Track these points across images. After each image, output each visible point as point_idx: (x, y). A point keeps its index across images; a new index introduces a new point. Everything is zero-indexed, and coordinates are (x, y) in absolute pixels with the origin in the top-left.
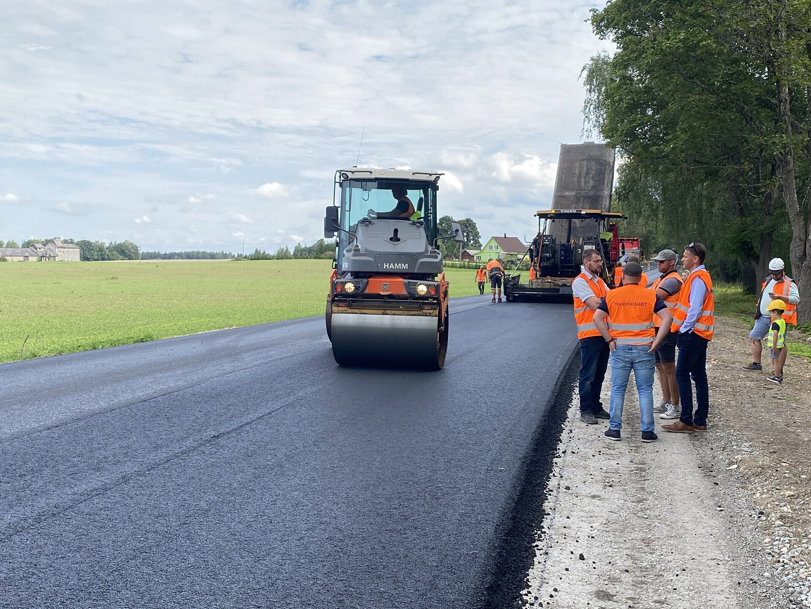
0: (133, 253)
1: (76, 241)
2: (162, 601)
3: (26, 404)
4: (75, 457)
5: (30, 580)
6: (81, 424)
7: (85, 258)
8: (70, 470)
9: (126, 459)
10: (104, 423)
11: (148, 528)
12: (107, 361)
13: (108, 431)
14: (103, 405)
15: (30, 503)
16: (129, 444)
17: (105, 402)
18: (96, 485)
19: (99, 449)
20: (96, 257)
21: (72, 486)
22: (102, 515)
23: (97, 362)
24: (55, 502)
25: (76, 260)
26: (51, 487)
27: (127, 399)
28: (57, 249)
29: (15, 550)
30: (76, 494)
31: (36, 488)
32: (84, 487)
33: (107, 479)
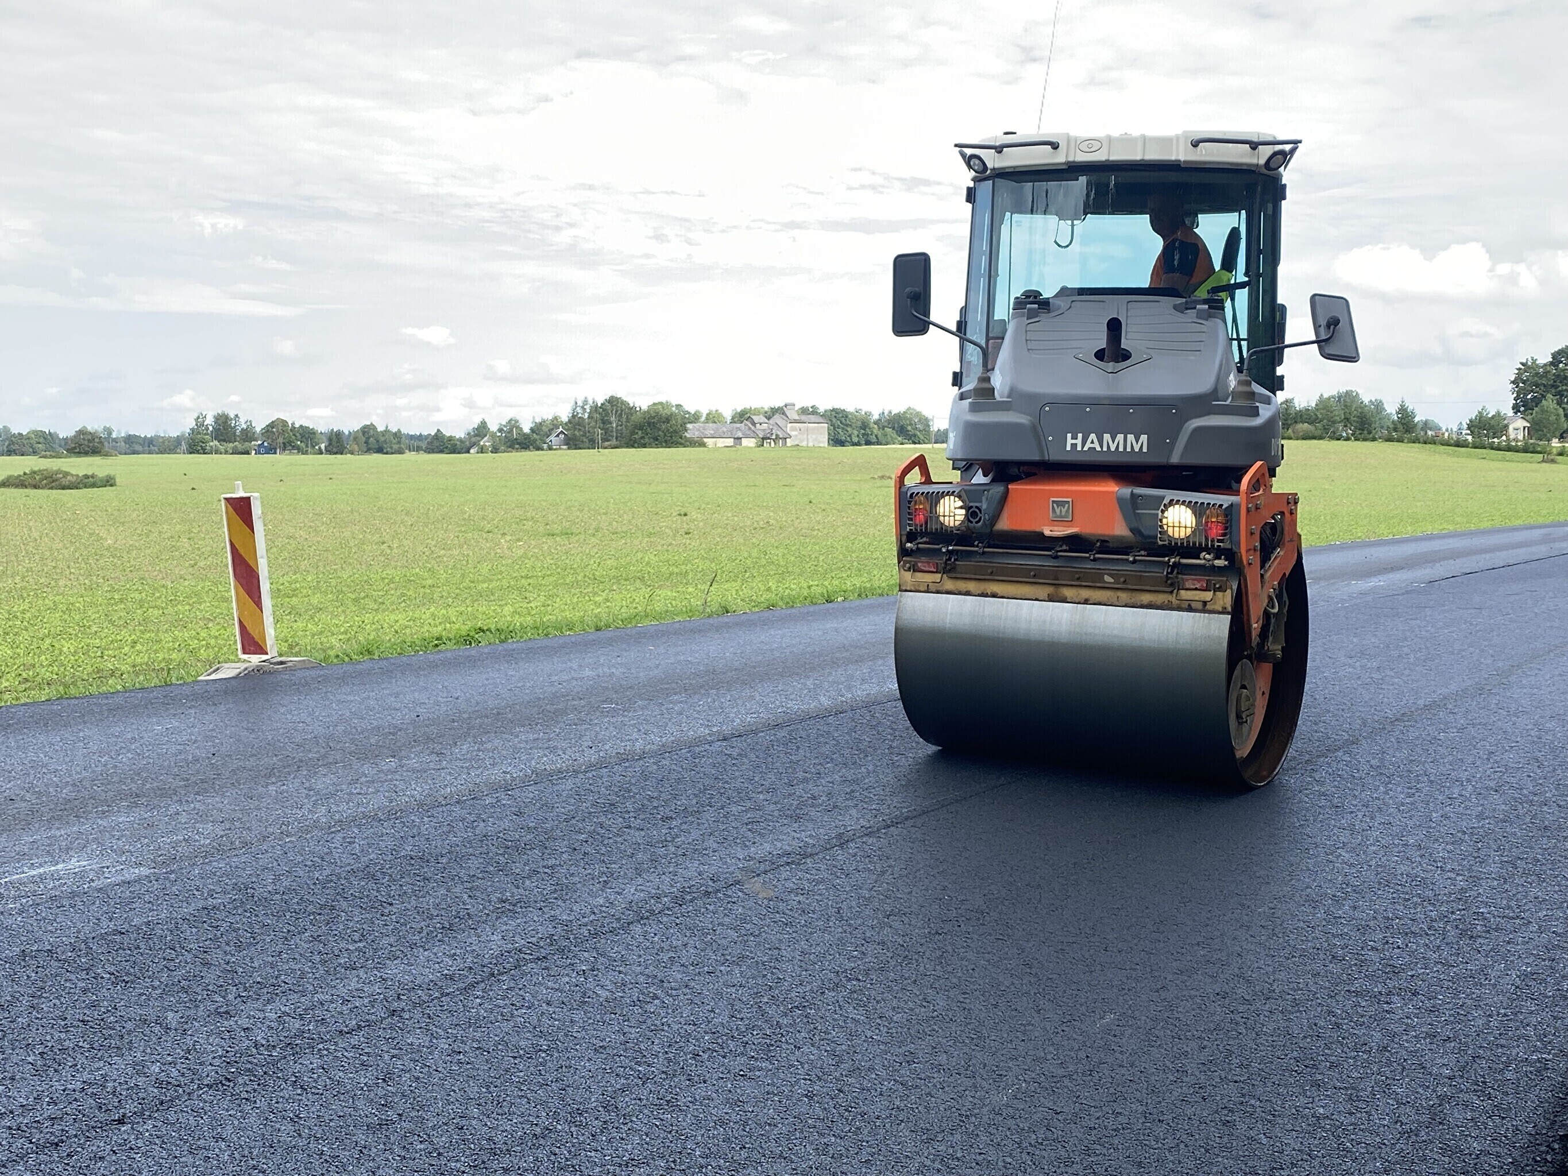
0: (920, 431)
1: (821, 410)
2: (874, 1076)
3: (695, 694)
4: (761, 792)
5: (648, 1007)
6: (782, 733)
7: (837, 441)
8: (749, 815)
9: (850, 803)
10: (822, 735)
11: (868, 934)
12: (845, 624)
13: (826, 749)
14: (825, 702)
15: (671, 870)
16: (860, 776)
17: (830, 697)
18: (789, 845)
19: (805, 780)
20: (855, 440)
21: (747, 843)
22: (789, 902)
23: (828, 626)
24: (713, 870)
25: (822, 445)
26: (711, 843)
27: (869, 694)
28: (789, 425)
29: (632, 950)
30: (752, 859)
31: (686, 842)
32: (767, 847)
33: (811, 836)
